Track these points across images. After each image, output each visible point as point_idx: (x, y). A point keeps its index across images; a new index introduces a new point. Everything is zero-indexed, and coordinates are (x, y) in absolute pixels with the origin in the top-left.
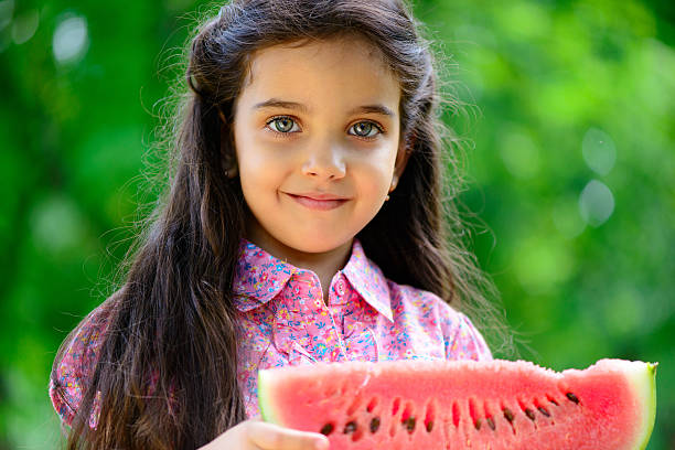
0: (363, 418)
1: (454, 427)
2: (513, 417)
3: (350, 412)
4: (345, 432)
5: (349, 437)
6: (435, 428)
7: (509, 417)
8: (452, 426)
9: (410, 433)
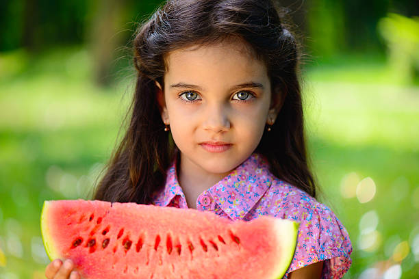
0: (99, 238)
1: (154, 250)
2: (193, 248)
3: (92, 233)
4: (87, 246)
5: (88, 249)
6: (142, 250)
7: (191, 248)
8: (152, 250)
9: (126, 252)
